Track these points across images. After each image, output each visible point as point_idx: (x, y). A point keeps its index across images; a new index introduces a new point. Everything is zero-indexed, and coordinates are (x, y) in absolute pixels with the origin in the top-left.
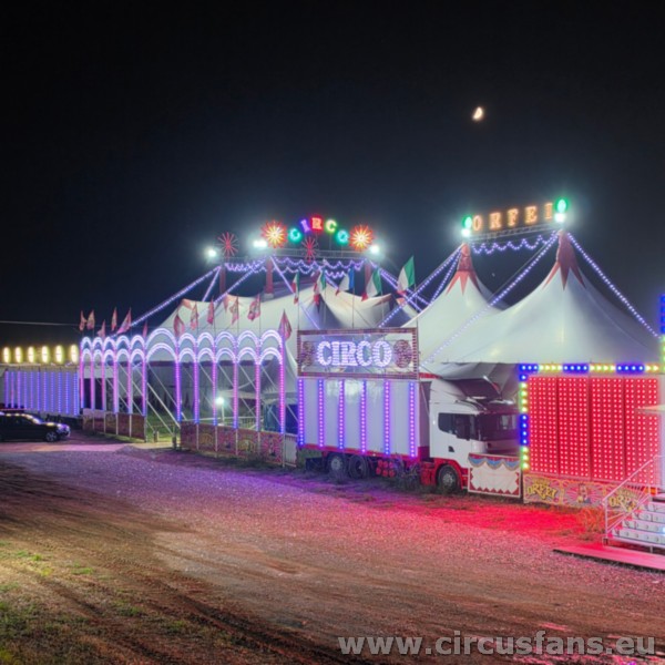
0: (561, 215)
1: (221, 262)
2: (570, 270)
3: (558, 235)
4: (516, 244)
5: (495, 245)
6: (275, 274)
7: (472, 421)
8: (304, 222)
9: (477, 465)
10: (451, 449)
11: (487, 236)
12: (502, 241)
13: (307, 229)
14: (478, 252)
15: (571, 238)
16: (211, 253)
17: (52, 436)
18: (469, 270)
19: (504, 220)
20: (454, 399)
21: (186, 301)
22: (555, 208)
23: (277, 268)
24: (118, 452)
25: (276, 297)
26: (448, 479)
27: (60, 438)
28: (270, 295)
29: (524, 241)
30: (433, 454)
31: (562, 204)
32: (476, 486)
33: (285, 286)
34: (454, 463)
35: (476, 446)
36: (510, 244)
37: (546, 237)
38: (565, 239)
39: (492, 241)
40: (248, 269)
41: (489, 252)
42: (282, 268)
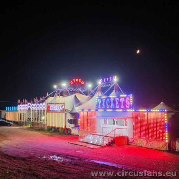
0: (115, 79)
1: (57, 89)
2: (117, 91)
3: (115, 83)
4: (108, 85)
5: (105, 85)
6: (67, 91)
7: (72, 120)
8: (74, 80)
9: (72, 129)
10: (69, 126)
12: (106, 84)
13: (74, 81)
14: (102, 87)
15: (117, 84)
16: (55, 87)
17: (9, 125)
18: (100, 90)
19: (106, 80)
20: (70, 116)
21: (49, 97)
22: (114, 78)
23: (67, 90)
24: (19, 128)
25: (67, 96)
26: (69, 132)
27: (11, 125)
28: (66, 96)
29: (109, 84)
30: (67, 127)
31: (116, 77)
32: (72, 133)
33: (69, 94)
34: (70, 129)
35: (73, 125)
36: (107, 85)
37: (113, 84)
38: (116, 84)
39: (104, 84)
40: (61, 90)
41: (104, 87)
42: (68, 90)
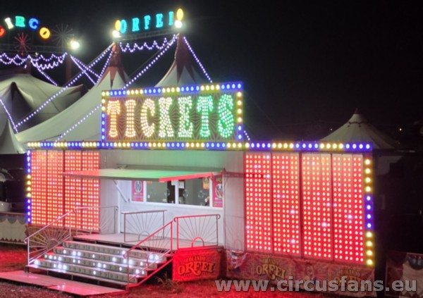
2: (185, 68)
3: (176, 37)
4: (150, 45)
5: (136, 45)
7: (1, 187)
8: (8, 21)
9: (1, 220)
11: (131, 37)
13: (11, 25)
14: (124, 51)
15: (186, 41)
18: (118, 65)
29: (155, 42)
31: (180, 13)
35: (2, 206)
36: (145, 44)
38: (182, 43)
41: (132, 51)
